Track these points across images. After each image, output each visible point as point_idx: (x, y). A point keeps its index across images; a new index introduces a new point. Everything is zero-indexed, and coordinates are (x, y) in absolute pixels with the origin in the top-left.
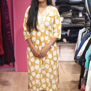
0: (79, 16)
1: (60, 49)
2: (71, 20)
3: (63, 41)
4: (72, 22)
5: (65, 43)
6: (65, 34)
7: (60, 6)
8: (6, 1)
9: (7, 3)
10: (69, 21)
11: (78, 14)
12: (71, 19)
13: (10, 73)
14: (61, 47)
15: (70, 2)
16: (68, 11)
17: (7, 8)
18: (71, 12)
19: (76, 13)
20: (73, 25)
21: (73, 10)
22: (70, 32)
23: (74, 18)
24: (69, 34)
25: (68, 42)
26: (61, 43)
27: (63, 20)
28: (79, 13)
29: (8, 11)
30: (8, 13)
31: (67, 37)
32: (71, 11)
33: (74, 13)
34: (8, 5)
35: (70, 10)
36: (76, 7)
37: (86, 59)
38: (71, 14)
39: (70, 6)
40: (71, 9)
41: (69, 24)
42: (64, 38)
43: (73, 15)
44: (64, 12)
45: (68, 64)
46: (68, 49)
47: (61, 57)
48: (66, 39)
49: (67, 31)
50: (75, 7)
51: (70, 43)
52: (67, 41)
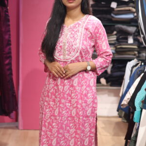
0: (127, 42)
2: (114, 48)
3: (100, 83)
4: (116, 51)
5: (103, 85)
8: (7, 9)
9: (8, 12)
10: (112, 49)
11: (127, 39)
12: (116, 47)
15: (113, 19)
17: (9, 20)
18: (116, 35)
19: (123, 36)
20: (117, 57)
21: (118, 32)
22: (112, 68)
23: (120, 45)
24: (111, 71)
25: (109, 84)
28: (129, 37)
29: (9, 25)
30: (10, 28)
31: (107, 76)
32: (115, 32)
33: (121, 37)
34: (9, 16)
35: (113, 32)
36: (124, 27)
37: (136, 107)
38: (115, 39)
39: (114, 26)
40: (115, 30)
42: (102, 77)
43: (117, 40)
46: (109, 95)
48: (105, 78)
50: (121, 28)
51: (111, 85)
52: (107, 82)
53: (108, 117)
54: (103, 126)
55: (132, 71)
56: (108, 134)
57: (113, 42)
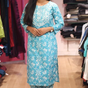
0: (85, 13)
1: (68, 44)
2: (78, 17)
3: (70, 37)
4: (78, 18)
5: (72, 38)
6: (72, 30)
7: (67, 4)
10: (76, 18)
12: (78, 16)
13: (21, 65)
14: (69, 43)
16: (75, 8)
17: (17, 5)
18: (78, 9)
19: (82, 10)
20: (79, 22)
21: (79, 8)
22: (77, 28)
23: (81, 15)
24: (76, 30)
25: (76, 37)
26: (69, 39)
27: (71, 17)
28: (86, 10)
29: (17, 7)
30: (18, 9)
32: (78, 8)
33: (81, 10)
34: (17, 2)
35: (76, 8)
36: (83, 5)
38: (78, 11)
39: (77, 4)
40: (77, 6)
41: (76, 20)
42: (71, 34)
43: (79, 12)
44: (71, 10)
45: (75, 58)
46: (76, 44)
47: (69, 51)
48: (73, 34)
49: (74, 27)
50: (81, 5)
52: (74, 36)
53: (76, 56)
54: (73, 61)
55: (85, 29)
56: (75, 65)
57: (77, 14)
